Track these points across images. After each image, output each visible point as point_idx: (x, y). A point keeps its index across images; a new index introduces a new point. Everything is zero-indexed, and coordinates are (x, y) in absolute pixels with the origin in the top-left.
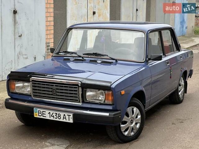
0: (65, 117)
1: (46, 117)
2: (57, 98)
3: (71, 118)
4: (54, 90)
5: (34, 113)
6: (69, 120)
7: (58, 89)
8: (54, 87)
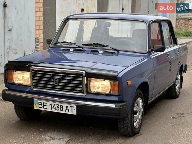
0: (67, 109)
1: (47, 108)
2: (58, 89)
3: (75, 110)
4: (56, 81)
5: (34, 105)
6: (72, 112)
7: (60, 79)
8: (56, 77)
